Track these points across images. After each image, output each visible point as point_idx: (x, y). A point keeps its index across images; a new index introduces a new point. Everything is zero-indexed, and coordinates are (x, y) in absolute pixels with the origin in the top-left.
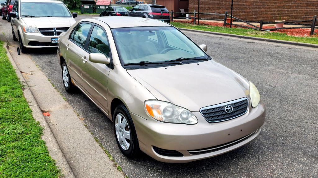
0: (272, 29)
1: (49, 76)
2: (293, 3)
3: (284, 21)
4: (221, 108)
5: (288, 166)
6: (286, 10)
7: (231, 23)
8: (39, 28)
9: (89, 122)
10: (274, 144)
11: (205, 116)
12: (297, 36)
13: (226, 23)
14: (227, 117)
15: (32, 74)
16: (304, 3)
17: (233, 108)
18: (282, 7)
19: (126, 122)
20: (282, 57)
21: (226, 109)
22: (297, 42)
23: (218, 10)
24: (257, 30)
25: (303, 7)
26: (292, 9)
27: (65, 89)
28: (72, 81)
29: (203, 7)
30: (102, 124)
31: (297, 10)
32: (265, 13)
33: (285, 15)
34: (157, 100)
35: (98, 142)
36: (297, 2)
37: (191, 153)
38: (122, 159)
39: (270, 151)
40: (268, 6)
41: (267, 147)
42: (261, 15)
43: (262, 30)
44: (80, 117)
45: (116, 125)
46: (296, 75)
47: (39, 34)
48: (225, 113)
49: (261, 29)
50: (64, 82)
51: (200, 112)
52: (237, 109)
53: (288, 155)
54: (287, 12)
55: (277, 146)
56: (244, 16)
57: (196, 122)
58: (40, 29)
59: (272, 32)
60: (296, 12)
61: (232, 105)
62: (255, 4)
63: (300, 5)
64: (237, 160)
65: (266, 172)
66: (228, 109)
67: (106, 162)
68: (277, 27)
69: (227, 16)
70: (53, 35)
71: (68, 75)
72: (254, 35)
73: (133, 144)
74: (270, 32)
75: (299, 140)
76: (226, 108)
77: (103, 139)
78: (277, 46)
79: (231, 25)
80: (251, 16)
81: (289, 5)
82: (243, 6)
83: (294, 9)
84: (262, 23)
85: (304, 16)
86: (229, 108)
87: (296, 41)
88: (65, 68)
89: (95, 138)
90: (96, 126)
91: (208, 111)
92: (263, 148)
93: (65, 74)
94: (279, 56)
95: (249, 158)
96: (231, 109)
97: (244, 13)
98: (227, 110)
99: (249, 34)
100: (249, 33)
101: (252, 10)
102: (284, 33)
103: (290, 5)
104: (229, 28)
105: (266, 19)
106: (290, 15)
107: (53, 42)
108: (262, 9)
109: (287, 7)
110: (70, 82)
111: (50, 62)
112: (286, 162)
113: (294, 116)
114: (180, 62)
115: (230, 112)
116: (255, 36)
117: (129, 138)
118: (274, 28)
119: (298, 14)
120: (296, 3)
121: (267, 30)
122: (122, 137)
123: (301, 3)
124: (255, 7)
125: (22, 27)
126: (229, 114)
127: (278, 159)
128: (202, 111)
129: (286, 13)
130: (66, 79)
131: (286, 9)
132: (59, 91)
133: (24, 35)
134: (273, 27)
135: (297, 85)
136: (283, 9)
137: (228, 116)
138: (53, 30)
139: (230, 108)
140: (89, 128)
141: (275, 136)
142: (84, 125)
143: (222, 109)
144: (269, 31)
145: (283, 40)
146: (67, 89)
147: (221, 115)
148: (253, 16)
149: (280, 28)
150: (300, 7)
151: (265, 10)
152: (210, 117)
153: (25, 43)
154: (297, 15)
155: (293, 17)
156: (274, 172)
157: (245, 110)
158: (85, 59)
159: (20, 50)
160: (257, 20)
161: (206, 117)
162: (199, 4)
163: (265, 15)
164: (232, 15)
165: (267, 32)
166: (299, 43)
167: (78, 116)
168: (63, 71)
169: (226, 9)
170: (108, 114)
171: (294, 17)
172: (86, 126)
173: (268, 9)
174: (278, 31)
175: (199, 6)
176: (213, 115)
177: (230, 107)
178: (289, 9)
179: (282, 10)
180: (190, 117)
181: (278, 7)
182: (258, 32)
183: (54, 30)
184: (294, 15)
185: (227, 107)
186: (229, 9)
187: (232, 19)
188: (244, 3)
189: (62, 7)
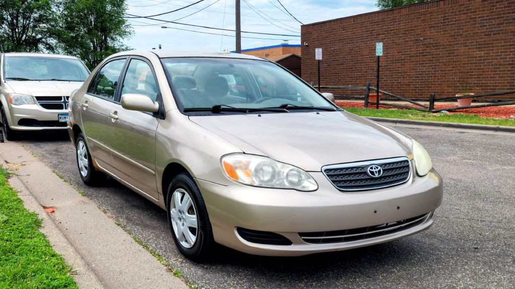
0: (451, 108)
1: (55, 167)
2: (486, 65)
3: (473, 94)
4: (360, 168)
5: (484, 275)
6: (475, 78)
7: (378, 101)
8: (36, 97)
9: (125, 221)
10: (459, 249)
11: (332, 179)
12: (497, 119)
13: (369, 103)
14: (371, 183)
15: (25, 165)
16: (506, 65)
17: (383, 170)
18: (467, 72)
19: (189, 201)
20: (472, 145)
21: (370, 171)
22: (498, 126)
23: (354, 82)
24: (424, 111)
25: (505, 71)
26: (485, 75)
27: (81, 181)
28: (94, 164)
29: (326, 78)
30: (148, 222)
31: (494, 77)
32: (438, 84)
33: (474, 87)
34: (244, 153)
35: (141, 243)
36: (493, 63)
37: (305, 240)
38: (182, 263)
39: (452, 258)
40: (441, 71)
41: (447, 254)
42: (431, 87)
43: (433, 110)
44: (109, 214)
45: (171, 212)
46: (498, 167)
47: (37, 107)
48: (368, 177)
49: (431, 109)
50: (80, 170)
51: (321, 171)
52: (389, 174)
53: (485, 263)
54: (477, 81)
55: (465, 251)
56: (400, 90)
57: (316, 187)
58: (39, 98)
59: (452, 114)
60: (493, 80)
61: (381, 165)
62: (420, 69)
63: (499, 68)
64: (390, 267)
65: (444, 282)
66: (373, 170)
67: (154, 267)
68: (460, 106)
69: (369, 89)
70: (62, 108)
71: (88, 156)
72: (420, 118)
73: (202, 233)
74: (448, 113)
75: (505, 245)
76: (369, 168)
77: (150, 239)
78: (462, 133)
79: (378, 105)
80: (412, 90)
81: (478, 69)
82: (398, 73)
83: (489, 75)
84: (433, 100)
85: (507, 86)
86: (375, 169)
87: (496, 124)
88: (81, 144)
89: (135, 239)
90: (137, 224)
91: (336, 172)
92: (438, 254)
93: (81, 155)
94: (465, 143)
95: (413, 265)
96: (379, 171)
97: (401, 85)
98: (372, 173)
99: (411, 117)
100: (410, 115)
101: (413, 80)
102: (472, 115)
103: (481, 69)
104: (376, 110)
105: (440, 95)
106: (482, 86)
107: (62, 120)
108: (431, 77)
109: (476, 72)
110: (91, 167)
111: (56, 150)
112: (481, 271)
113: (496, 216)
114: (285, 110)
115: (377, 175)
116: (422, 119)
117: (195, 225)
118: (455, 108)
119: (496, 83)
120: (492, 65)
121: (443, 111)
122: (182, 228)
123: (500, 65)
124: (419, 74)
125: (7, 96)
126: (376, 179)
127: (466, 267)
128: (326, 170)
129: (474, 83)
130: (84, 162)
131: (475, 75)
132: (71, 185)
133: (11, 109)
134: (453, 106)
135: (499, 179)
136: (470, 75)
137: (374, 183)
138: (61, 100)
139: (377, 170)
140: (124, 227)
141: (461, 240)
142: (115, 223)
143: (363, 171)
144: (446, 112)
145: (472, 123)
146: (86, 179)
147: (361, 180)
148: (416, 90)
149: (467, 106)
150: (500, 71)
151: (438, 79)
152: (340, 182)
153: (12, 122)
154: (494, 86)
155: (487, 89)
156: (459, 281)
157: (405, 177)
158: (117, 115)
159: (4, 134)
160: (424, 98)
161: (333, 181)
162: (319, 72)
163: (438, 87)
164: (378, 88)
165: (442, 114)
166: (501, 127)
167: (105, 213)
168: (79, 152)
169: (368, 79)
170: (158, 199)
171: (490, 89)
172: (119, 225)
173: (443, 76)
174: (462, 112)
175: (319, 77)
176: (345, 178)
177: (377, 168)
178: (481, 75)
179: (467, 78)
180: (304, 180)
181: (460, 73)
182: (426, 114)
183: (63, 101)
184: (490, 86)
185: (372, 168)
186: (373, 79)
187: (380, 94)
188: (399, 68)
189: (77, 66)
